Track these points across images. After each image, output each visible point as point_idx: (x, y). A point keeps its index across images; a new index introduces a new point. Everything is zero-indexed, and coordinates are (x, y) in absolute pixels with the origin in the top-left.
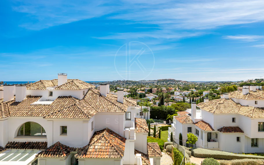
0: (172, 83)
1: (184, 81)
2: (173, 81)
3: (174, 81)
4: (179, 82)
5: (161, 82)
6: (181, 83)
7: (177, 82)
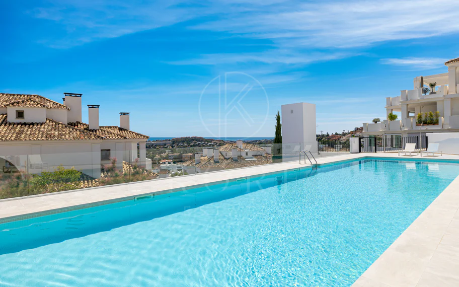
0: (200, 144)
1: (218, 141)
2: (199, 141)
3: (202, 141)
4: (210, 142)
5: (179, 142)
6: (214, 143)
7: (207, 142)
